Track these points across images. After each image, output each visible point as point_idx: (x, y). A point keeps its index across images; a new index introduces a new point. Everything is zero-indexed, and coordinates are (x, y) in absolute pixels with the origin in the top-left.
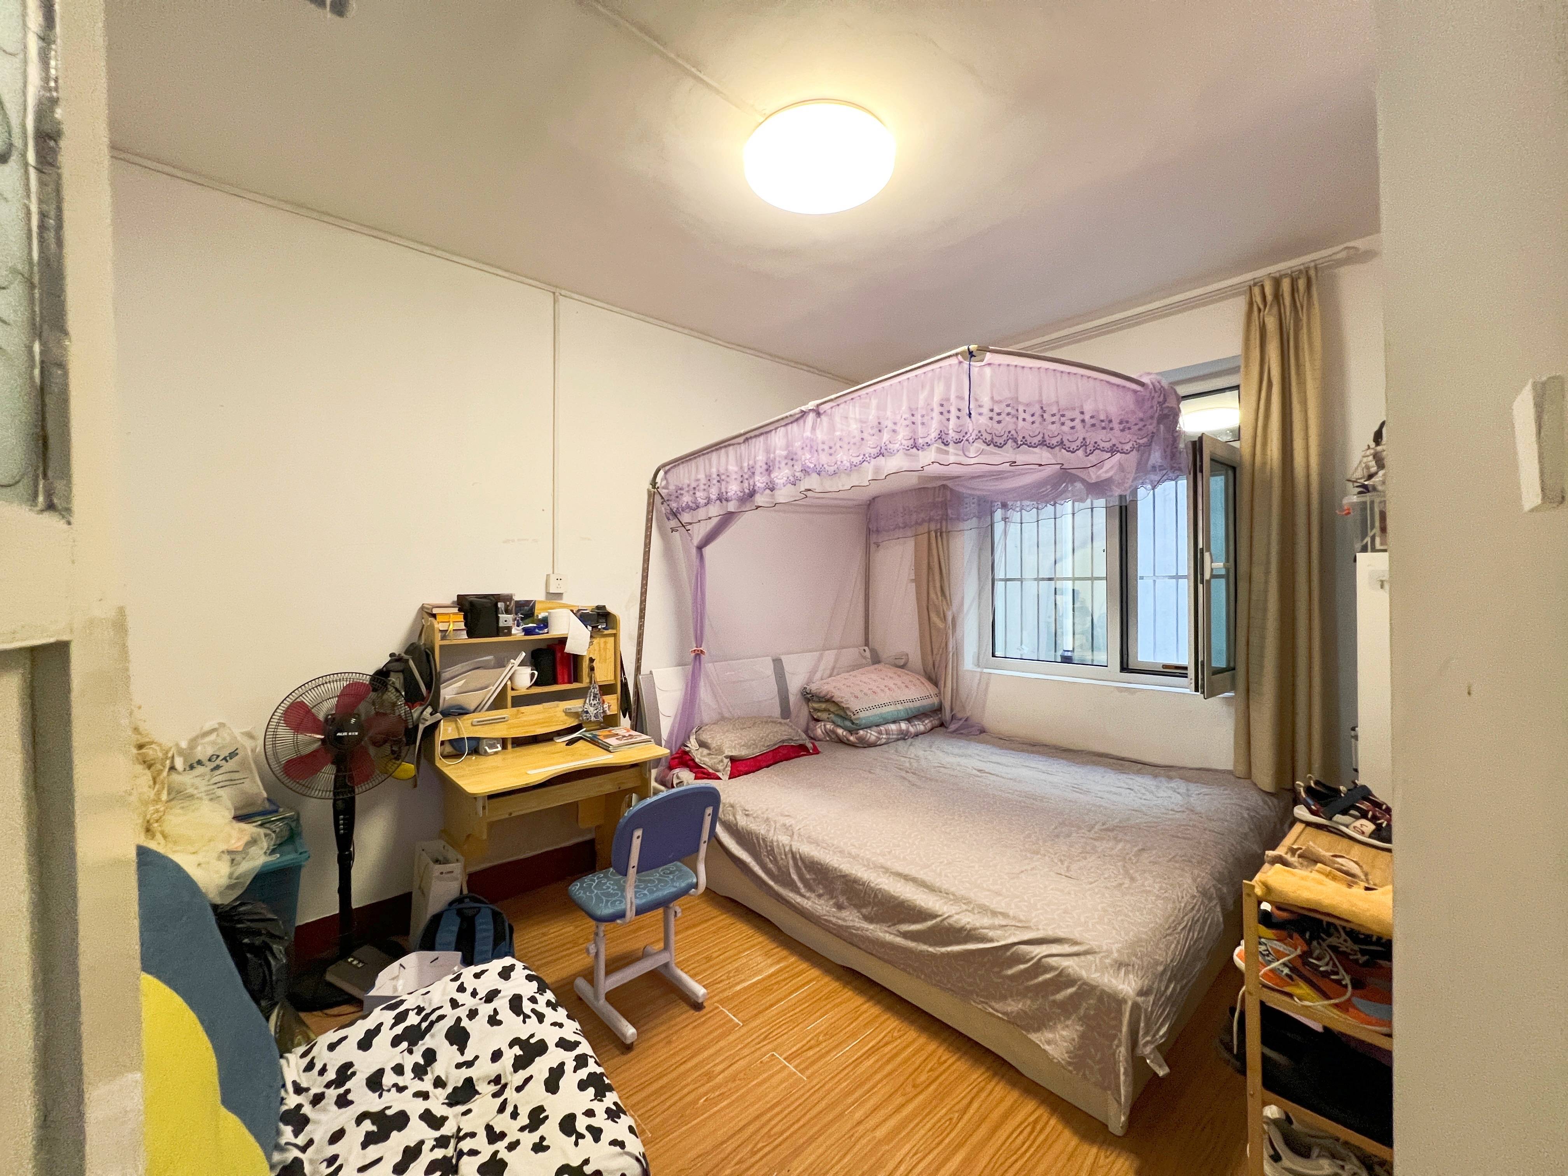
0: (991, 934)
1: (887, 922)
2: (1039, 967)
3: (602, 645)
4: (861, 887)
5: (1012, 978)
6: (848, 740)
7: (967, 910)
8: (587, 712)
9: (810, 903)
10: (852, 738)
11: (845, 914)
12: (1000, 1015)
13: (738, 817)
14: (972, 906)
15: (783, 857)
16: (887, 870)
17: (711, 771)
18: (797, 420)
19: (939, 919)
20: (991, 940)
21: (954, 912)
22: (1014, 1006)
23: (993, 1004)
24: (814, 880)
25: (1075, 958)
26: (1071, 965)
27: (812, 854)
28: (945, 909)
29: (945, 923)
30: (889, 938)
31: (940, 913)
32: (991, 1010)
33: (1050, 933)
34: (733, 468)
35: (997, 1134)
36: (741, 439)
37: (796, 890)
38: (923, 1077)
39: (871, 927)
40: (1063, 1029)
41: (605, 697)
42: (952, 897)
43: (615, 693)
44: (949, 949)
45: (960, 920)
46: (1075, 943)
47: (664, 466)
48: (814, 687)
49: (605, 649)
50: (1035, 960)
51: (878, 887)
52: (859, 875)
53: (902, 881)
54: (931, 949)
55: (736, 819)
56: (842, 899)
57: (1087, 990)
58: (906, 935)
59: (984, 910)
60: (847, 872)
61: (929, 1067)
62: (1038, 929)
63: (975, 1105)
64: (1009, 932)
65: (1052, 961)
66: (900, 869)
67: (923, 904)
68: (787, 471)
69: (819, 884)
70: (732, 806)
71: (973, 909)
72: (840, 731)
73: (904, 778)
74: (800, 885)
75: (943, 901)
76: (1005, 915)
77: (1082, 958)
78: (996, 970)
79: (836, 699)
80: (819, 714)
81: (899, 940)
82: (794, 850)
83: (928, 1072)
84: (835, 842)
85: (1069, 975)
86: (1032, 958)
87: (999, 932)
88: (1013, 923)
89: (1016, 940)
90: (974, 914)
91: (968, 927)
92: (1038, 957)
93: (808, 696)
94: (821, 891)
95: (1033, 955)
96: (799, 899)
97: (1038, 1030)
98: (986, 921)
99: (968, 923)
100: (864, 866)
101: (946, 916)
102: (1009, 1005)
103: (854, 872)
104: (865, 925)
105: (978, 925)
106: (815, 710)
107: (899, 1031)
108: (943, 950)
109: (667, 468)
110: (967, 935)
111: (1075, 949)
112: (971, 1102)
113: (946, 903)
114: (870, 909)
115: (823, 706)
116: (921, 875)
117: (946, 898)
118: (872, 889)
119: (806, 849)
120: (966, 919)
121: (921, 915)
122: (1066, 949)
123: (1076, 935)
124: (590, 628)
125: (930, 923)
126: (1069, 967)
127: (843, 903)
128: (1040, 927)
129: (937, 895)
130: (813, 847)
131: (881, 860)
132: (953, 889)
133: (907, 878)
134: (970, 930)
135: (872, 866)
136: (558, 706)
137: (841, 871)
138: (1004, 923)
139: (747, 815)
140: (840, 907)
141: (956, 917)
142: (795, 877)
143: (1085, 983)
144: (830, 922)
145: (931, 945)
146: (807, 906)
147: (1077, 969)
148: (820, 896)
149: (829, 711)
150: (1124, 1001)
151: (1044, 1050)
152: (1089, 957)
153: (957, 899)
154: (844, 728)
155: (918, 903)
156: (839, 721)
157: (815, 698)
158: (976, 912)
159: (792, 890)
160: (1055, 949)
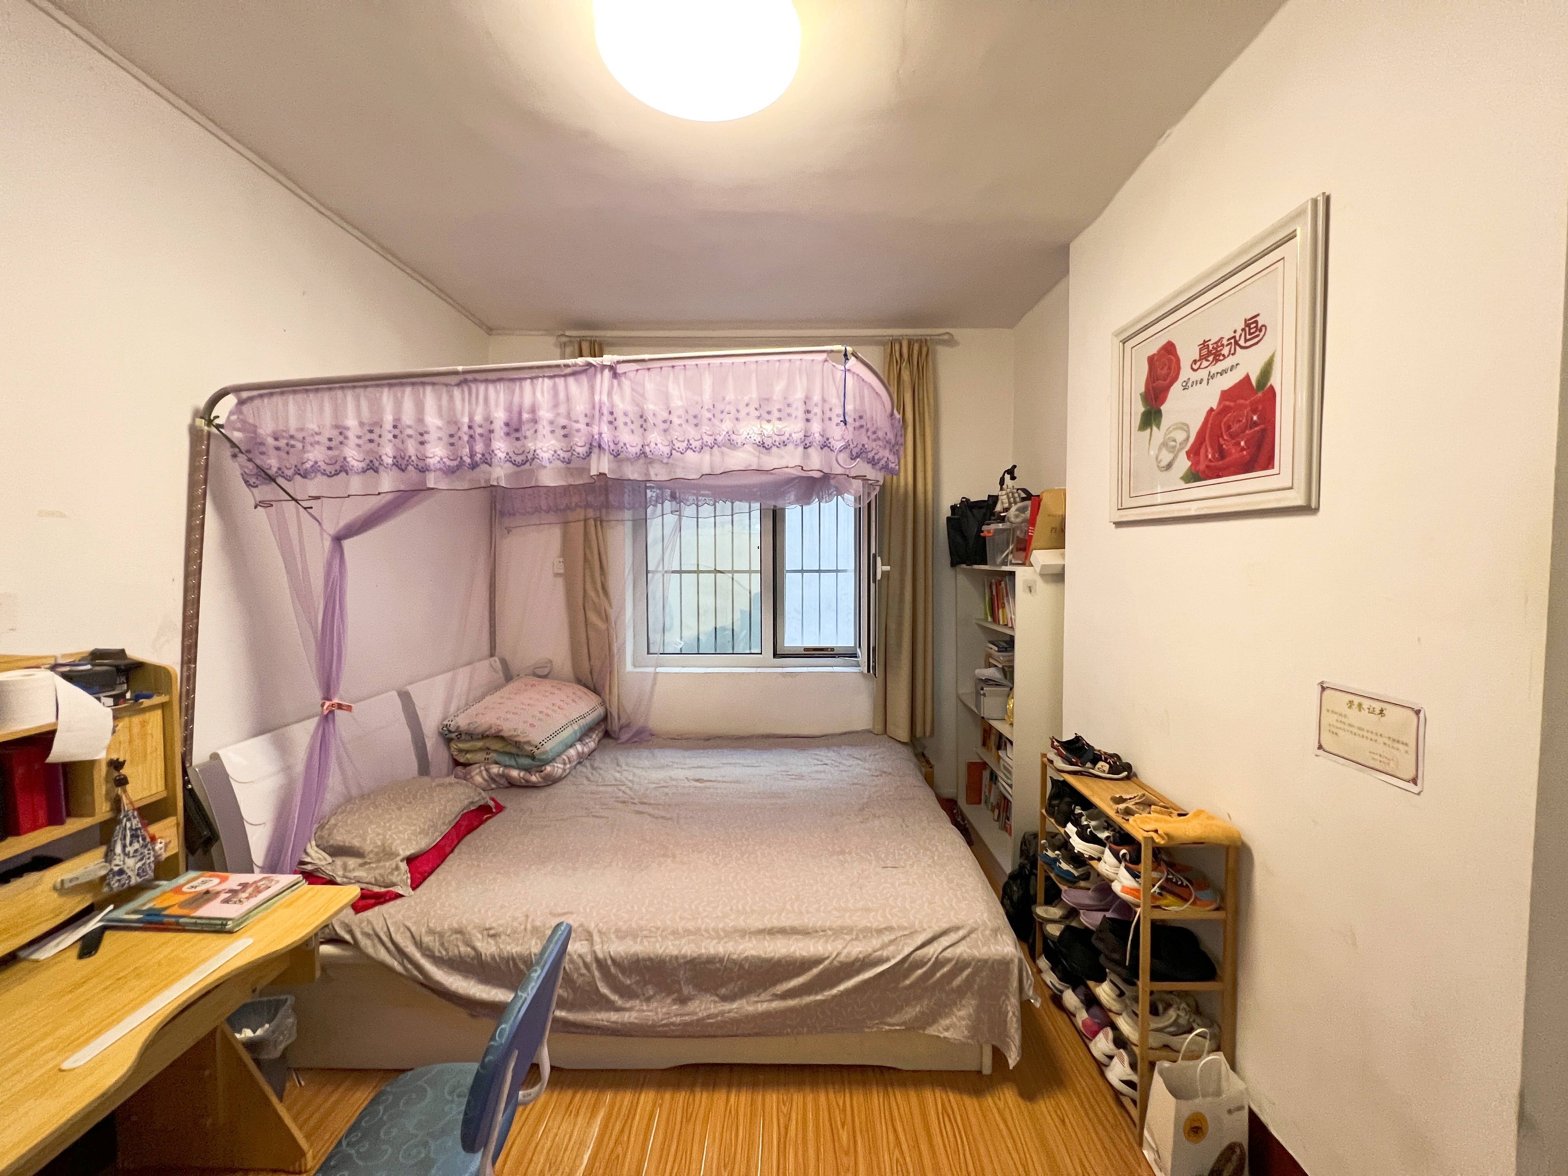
0: (885, 953)
1: (755, 991)
2: (939, 963)
3: (136, 730)
4: (718, 965)
5: (911, 986)
6: (527, 781)
7: (852, 940)
8: (121, 872)
9: (634, 1014)
10: (534, 778)
11: (692, 1006)
12: (898, 1028)
13: (479, 945)
14: (855, 933)
15: (584, 971)
16: (744, 933)
17: (376, 889)
18: (574, 374)
19: (827, 962)
20: (888, 959)
21: (840, 947)
22: (911, 1012)
23: (889, 1020)
24: (637, 982)
25: (963, 942)
26: (963, 950)
27: (632, 951)
28: (830, 948)
29: (835, 962)
30: (762, 1007)
31: (826, 955)
32: (887, 1028)
33: (937, 928)
34: (433, 420)
35: (935, 1142)
36: (454, 380)
37: (610, 1006)
38: (844, 1136)
39: (735, 1005)
40: (959, 1010)
41: (153, 829)
42: (830, 933)
43: (174, 813)
44: (842, 987)
45: (849, 953)
46: (957, 929)
47: (236, 390)
48: (462, 722)
49: (144, 736)
50: (933, 959)
51: (743, 956)
52: (712, 951)
53: (767, 937)
54: (819, 997)
55: (474, 948)
56: (687, 990)
57: (981, 965)
58: (784, 996)
59: (867, 932)
60: (695, 955)
61: (839, 1123)
62: (924, 930)
63: (900, 1129)
64: (901, 944)
65: (948, 954)
66: (759, 925)
67: (804, 954)
68: (553, 442)
69: (645, 985)
70: (460, 932)
71: (857, 935)
72: (515, 773)
73: (641, 813)
74: (614, 997)
75: (821, 941)
76: (890, 929)
77: (968, 939)
78: (892, 985)
79: (505, 734)
80: (469, 756)
81: (776, 1005)
82: (600, 955)
83: (843, 1127)
84: (659, 924)
85: (964, 960)
86: (930, 960)
87: (892, 948)
88: (901, 933)
89: (911, 949)
90: (860, 940)
91: (861, 956)
92: (935, 956)
93: (448, 736)
94: (651, 993)
95: (930, 956)
96: (614, 1016)
97: (934, 1021)
98: (876, 943)
99: (860, 952)
100: (713, 939)
101: (833, 956)
102: (907, 1013)
103: (703, 951)
104: (727, 1006)
105: (870, 950)
106: (460, 751)
107: (784, 1104)
108: (835, 991)
109: (245, 395)
110: (861, 965)
111: (961, 933)
112: (895, 1131)
113: (826, 942)
114: (731, 986)
115: (480, 744)
116: (786, 921)
117: (825, 935)
118: (734, 962)
119: (619, 948)
120: (857, 949)
121: (804, 965)
122: (953, 937)
123: (955, 922)
124: (110, 702)
125: (815, 971)
126: (961, 954)
127: (689, 993)
128: (925, 926)
129: (814, 937)
130: (629, 942)
131: (730, 923)
132: (828, 924)
133: (772, 932)
134: (864, 958)
135: (722, 934)
136: (38, 883)
137: (684, 957)
138: (892, 937)
139: (493, 936)
140: (683, 1000)
141: (845, 951)
142: (604, 990)
143: (979, 961)
144: (673, 1024)
145: (817, 993)
146: (632, 1020)
147: (968, 951)
148: (648, 1000)
149: (488, 749)
150: (1012, 961)
151: (945, 1038)
152: (973, 936)
153: (838, 932)
154: (520, 768)
155: (798, 954)
156: (507, 760)
157: (463, 737)
158: (861, 937)
159: (600, 1010)
160: (945, 941)
